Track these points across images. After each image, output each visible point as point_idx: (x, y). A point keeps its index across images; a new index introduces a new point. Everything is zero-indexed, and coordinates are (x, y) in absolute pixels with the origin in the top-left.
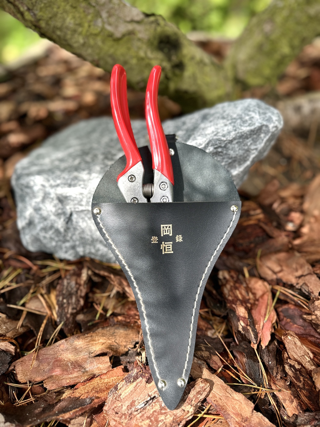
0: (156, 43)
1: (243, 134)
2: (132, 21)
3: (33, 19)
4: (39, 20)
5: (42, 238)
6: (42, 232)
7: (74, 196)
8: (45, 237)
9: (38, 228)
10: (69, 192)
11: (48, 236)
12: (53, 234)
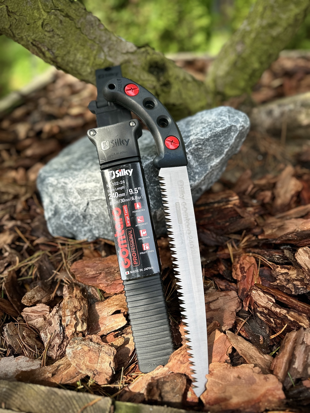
0: (147, 68)
1: (217, 133)
2: (127, 53)
3: (52, 57)
4: (56, 57)
5: (65, 225)
6: (65, 220)
7: (90, 189)
8: (68, 224)
9: (62, 217)
10: (86, 186)
11: (70, 223)
12: (74, 220)
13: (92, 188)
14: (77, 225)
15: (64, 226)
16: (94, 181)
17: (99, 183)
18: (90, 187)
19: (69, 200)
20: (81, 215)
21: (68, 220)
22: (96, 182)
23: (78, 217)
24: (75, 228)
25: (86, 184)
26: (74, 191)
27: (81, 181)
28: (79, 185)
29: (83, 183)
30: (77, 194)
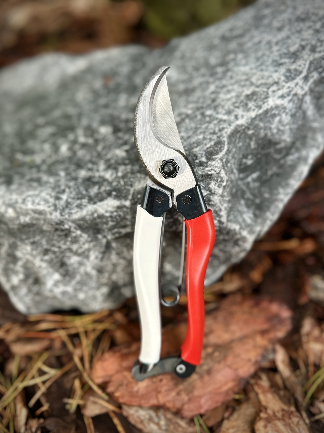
6: (58, 287)
7: (107, 214)
8: (64, 293)
9: (49, 283)
10: (96, 211)
11: (69, 289)
12: (78, 283)
13: (112, 212)
14: (85, 288)
16: (109, 194)
17: (126, 198)
18: (106, 212)
19: (60, 247)
20: (93, 268)
21: (65, 285)
22: (117, 197)
23: (87, 274)
25: (95, 206)
26: (70, 227)
27: (78, 199)
28: (77, 212)
29: (85, 206)
30: (79, 232)
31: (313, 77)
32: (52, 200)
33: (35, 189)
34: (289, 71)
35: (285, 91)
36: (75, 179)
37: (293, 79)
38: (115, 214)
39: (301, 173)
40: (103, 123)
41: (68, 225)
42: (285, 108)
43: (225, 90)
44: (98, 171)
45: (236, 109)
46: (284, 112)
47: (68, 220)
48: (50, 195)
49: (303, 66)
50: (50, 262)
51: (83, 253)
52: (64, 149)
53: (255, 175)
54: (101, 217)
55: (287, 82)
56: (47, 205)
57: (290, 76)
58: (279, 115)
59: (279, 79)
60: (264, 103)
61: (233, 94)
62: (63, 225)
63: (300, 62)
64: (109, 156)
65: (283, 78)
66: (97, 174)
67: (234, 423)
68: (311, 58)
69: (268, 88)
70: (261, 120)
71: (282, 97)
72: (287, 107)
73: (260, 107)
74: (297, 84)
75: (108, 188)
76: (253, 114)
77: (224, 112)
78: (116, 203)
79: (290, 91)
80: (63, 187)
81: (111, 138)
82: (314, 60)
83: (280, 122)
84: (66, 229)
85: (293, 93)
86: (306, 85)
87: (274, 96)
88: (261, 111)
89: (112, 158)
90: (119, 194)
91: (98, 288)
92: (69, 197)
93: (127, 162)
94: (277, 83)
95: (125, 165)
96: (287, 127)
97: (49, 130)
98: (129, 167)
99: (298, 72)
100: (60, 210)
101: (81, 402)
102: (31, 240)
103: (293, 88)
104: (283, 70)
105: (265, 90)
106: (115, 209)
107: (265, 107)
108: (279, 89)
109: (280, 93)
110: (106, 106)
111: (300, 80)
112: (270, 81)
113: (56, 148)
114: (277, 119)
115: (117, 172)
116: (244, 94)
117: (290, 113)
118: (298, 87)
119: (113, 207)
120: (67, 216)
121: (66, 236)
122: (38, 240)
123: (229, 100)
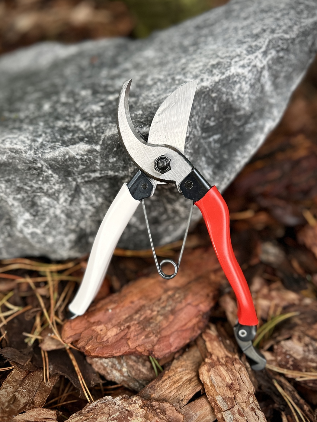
5: (29, 237)
6: (28, 227)
7: (78, 157)
8: (33, 234)
9: (20, 223)
10: (67, 153)
11: (39, 231)
12: (47, 225)
13: (82, 155)
14: (54, 233)
15: (25, 238)
16: (82, 140)
17: (97, 143)
18: (77, 154)
19: (31, 187)
20: (63, 212)
21: (35, 227)
22: (88, 142)
24: (50, 240)
25: (67, 148)
26: (42, 165)
27: (52, 142)
28: (50, 152)
29: (58, 148)
30: (50, 172)
31: (271, 53)
32: (28, 142)
33: (15, 133)
34: (250, 47)
35: (246, 61)
36: (53, 127)
37: (253, 53)
38: (85, 157)
39: (258, 141)
40: (84, 88)
41: (41, 163)
42: (245, 77)
43: (194, 61)
44: (74, 121)
45: (202, 75)
46: (244, 80)
47: (41, 159)
48: (27, 138)
49: (263, 43)
50: (22, 201)
51: (54, 194)
52: (47, 107)
53: (216, 137)
54: (72, 159)
55: (247, 55)
56: (24, 145)
57: (251, 50)
58: (239, 82)
59: (241, 52)
60: (227, 70)
61: (201, 64)
62: (36, 164)
63: (261, 40)
64: (86, 110)
65: (245, 52)
66: (73, 124)
67: (183, 363)
68: (271, 37)
69: (231, 60)
70: (223, 85)
71: (243, 66)
72: (247, 76)
73: (223, 74)
74: (256, 57)
75: (81, 135)
76: (217, 79)
77: (191, 76)
78: (87, 147)
79: (250, 63)
80: (40, 133)
81: (90, 98)
82: (274, 39)
83: (241, 89)
84: (39, 168)
85: (253, 64)
86: (265, 59)
87: (235, 65)
88: (224, 77)
89: (88, 112)
90: (91, 140)
91: (66, 235)
92: (43, 140)
93: (101, 115)
94: (239, 56)
95: (99, 117)
96: (247, 96)
97: (36, 95)
98: (102, 119)
99: (258, 48)
100: (35, 149)
101: (39, 338)
102: (7, 178)
103: (252, 60)
104: (245, 46)
105: (229, 60)
106: (85, 153)
107: (227, 74)
108: (240, 60)
109: (241, 63)
110: (90, 77)
111: (260, 53)
112: (234, 54)
113: (39, 107)
114: (238, 86)
115: (91, 124)
116: (210, 64)
117: (249, 83)
118: (257, 59)
119: (85, 151)
120: (40, 155)
121: (39, 175)
122: (13, 178)
123: (196, 68)
